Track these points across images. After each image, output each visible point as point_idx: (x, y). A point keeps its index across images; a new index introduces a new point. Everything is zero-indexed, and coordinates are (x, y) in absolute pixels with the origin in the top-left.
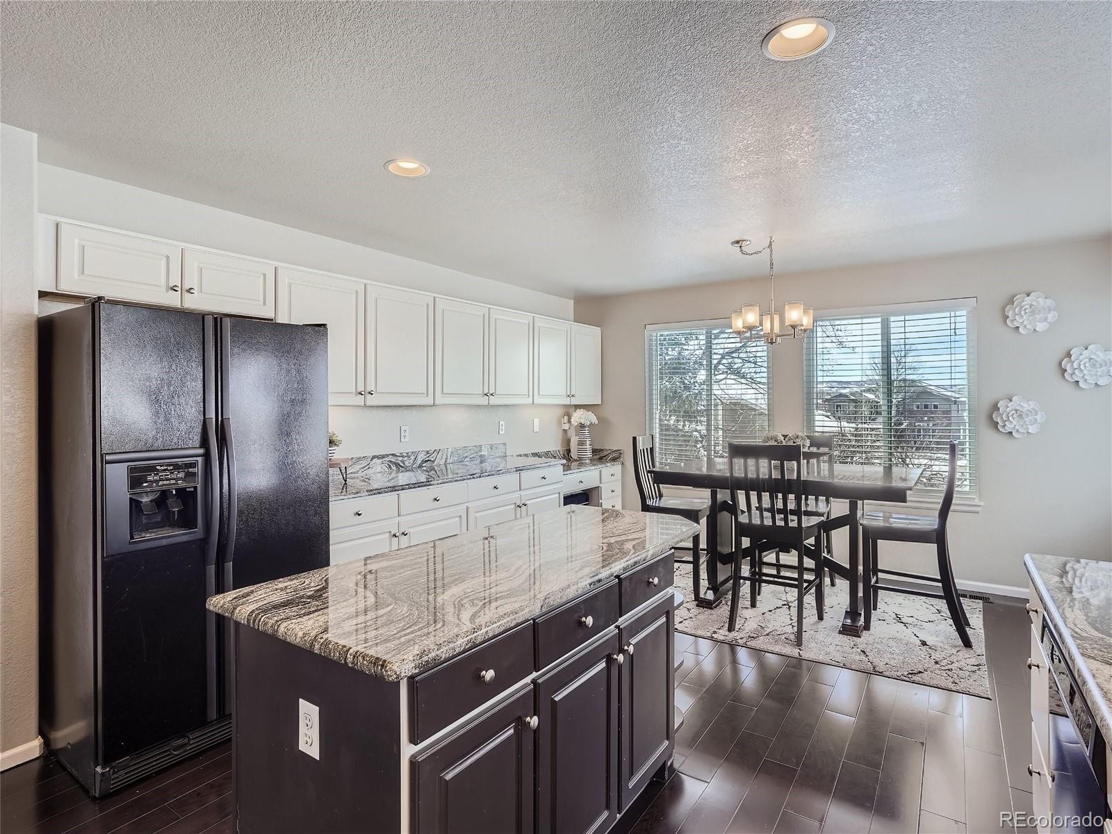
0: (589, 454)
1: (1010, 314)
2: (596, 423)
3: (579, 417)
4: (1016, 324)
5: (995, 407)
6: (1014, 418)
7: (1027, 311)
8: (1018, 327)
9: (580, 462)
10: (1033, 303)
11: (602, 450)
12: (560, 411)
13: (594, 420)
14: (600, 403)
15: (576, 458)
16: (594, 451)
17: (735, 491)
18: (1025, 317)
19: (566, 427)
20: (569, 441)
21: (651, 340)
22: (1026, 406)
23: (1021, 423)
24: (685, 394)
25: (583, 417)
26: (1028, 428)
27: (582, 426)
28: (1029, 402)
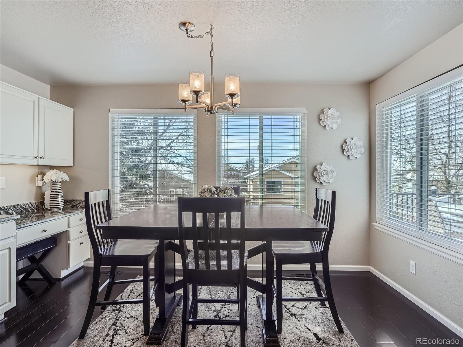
0: (61, 204)
1: (322, 118)
2: (67, 180)
3: (51, 175)
4: (325, 124)
5: (315, 169)
6: (324, 175)
7: (330, 117)
8: (325, 126)
9: (52, 211)
10: (332, 113)
11: (73, 201)
12: (36, 171)
13: (66, 178)
14: (72, 165)
15: (49, 208)
16: (66, 202)
17: (184, 241)
18: (329, 120)
19: (40, 183)
20: (43, 195)
21: (113, 121)
22: (329, 169)
23: (327, 177)
24: (141, 165)
25: (55, 175)
26: (329, 180)
27: (54, 183)
28: (330, 166)
